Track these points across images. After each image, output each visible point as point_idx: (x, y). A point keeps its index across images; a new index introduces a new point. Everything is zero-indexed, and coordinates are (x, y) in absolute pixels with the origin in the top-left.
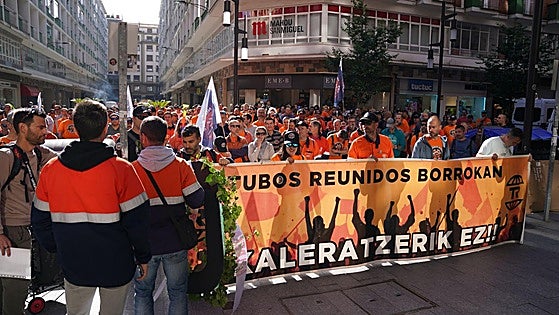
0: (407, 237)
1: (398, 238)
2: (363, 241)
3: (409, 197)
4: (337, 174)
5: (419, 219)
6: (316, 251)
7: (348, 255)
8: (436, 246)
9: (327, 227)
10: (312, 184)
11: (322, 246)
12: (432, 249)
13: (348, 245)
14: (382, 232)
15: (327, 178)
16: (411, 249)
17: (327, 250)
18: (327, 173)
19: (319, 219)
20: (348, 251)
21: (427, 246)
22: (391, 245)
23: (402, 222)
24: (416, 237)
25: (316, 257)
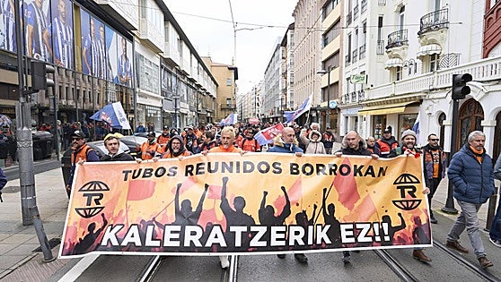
0: (283, 229)
1: (274, 229)
2: (232, 229)
3: (283, 188)
4: (207, 164)
5: (295, 210)
6: (182, 233)
7: (216, 241)
8: (315, 241)
9: (194, 210)
10: (186, 175)
11: (189, 229)
12: (310, 242)
13: (216, 230)
14: (258, 223)
15: (198, 169)
16: (287, 242)
17: (193, 233)
18: (198, 165)
19: (187, 202)
20: (216, 237)
21: (305, 239)
22: (267, 237)
23: (277, 213)
24: (293, 229)
25: (182, 239)
